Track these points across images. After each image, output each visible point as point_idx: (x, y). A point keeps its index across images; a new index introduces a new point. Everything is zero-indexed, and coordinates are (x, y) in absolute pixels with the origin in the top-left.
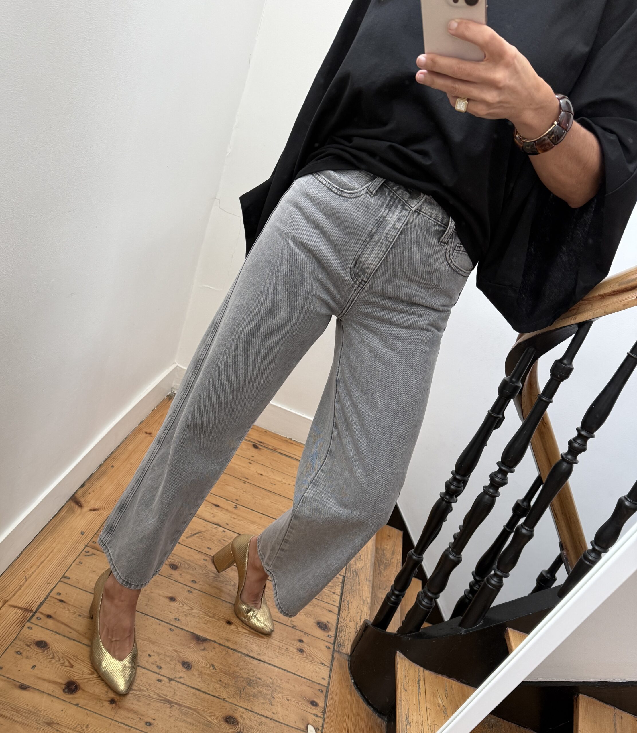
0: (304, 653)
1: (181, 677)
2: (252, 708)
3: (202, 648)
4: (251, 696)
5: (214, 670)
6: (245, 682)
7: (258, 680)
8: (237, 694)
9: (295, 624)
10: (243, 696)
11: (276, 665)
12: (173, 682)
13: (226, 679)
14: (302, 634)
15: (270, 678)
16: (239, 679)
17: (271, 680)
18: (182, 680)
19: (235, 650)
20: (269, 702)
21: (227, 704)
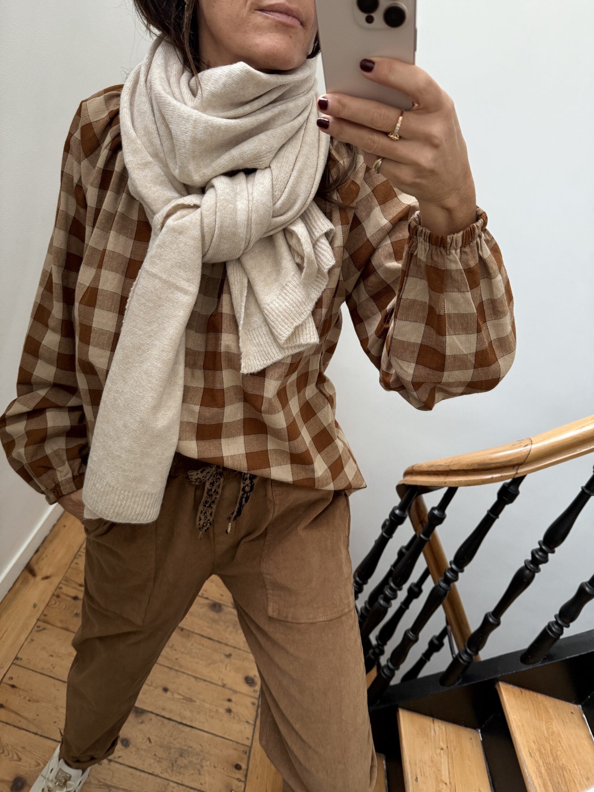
0: (232, 714)
1: (119, 757)
2: (182, 781)
3: (140, 721)
4: (182, 767)
5: (149, 745)
6: (177, 753)
7: (190, 749)
8: (169, 768)
9: (225, 682)
10: (175, 768)
11: (206, 730)
12: (112, 763)
13: (161, 753)
14: (231, 692)
15: (201, 745)
16: (173, 750)
17: (200, 747)
18: (120, 760)
19: (169, 719)
20: (197, 772)
21: (159, 780)
